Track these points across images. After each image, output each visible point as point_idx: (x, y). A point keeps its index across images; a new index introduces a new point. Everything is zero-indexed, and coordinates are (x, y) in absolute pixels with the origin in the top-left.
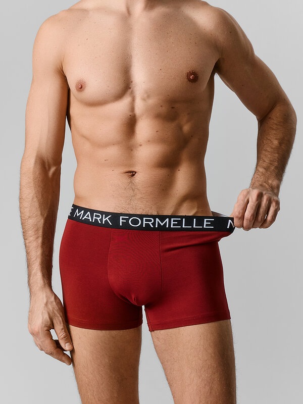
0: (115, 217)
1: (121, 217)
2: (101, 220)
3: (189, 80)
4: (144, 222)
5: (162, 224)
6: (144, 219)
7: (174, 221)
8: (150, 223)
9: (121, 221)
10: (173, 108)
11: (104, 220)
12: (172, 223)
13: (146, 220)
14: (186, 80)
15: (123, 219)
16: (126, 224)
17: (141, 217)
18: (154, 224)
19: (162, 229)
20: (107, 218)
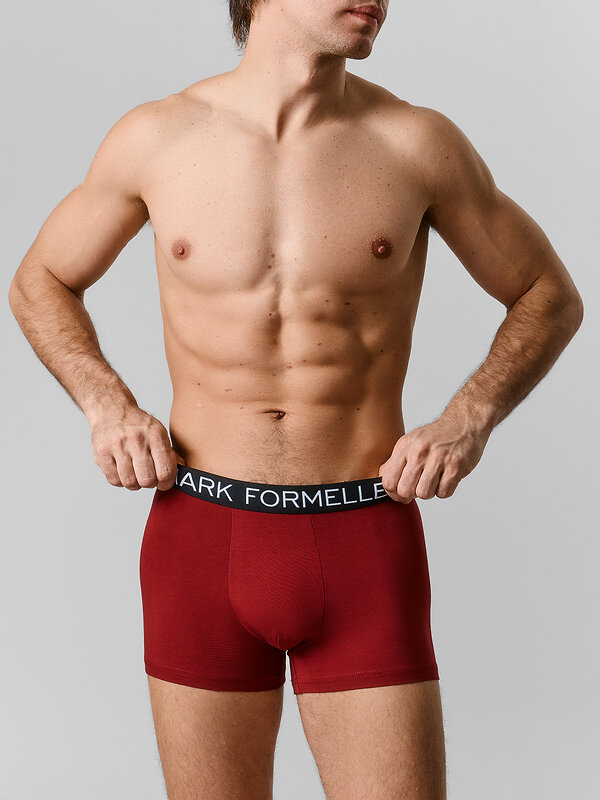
0: (238, 487)
1: (248, 489)
2: (214, 491)
3: (376, 256)
4: (285, 499)
5: (312, 502)
6: (284, 493)
7: (330, 494)
8: (293, 500)
9: (248, 496)
10: (347, 304)
11: (219, 491)
12: (327, 498)
13: (288, 496)
14: (371, 255)
15: (250, 493)
16: (255, 501)
17: (279, 489)
18: (299, 501)
19: (313, 509)
20: (224, 489)
